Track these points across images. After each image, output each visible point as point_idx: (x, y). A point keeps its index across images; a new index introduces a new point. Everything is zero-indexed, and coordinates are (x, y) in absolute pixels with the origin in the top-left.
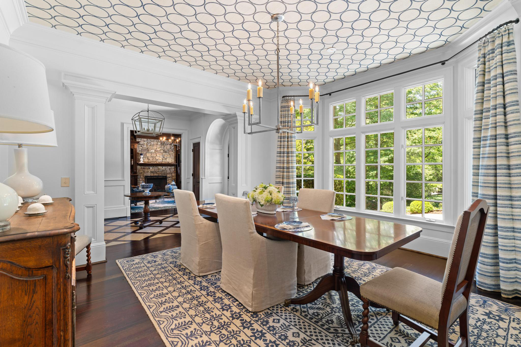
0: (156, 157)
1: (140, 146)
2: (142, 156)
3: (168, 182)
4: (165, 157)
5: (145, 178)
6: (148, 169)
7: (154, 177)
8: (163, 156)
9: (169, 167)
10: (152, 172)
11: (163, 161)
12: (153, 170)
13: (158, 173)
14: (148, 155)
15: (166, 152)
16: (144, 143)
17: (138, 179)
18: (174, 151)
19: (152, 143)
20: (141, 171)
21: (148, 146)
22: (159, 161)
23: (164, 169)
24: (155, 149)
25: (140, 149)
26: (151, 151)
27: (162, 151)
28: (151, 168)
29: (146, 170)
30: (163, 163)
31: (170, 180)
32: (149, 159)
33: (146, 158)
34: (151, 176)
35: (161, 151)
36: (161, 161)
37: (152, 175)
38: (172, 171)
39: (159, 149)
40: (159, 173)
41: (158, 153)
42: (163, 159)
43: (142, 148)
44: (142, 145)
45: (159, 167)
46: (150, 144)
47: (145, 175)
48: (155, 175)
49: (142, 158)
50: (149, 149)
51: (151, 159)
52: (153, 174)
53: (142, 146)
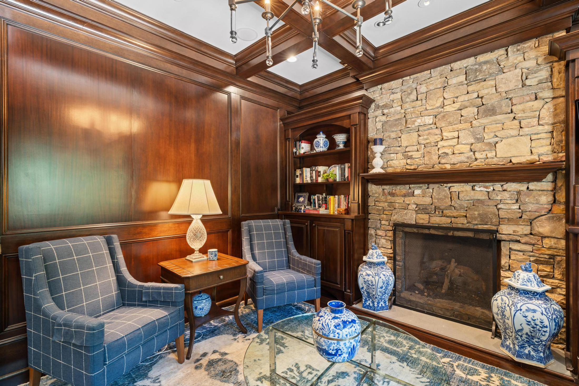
0: (441, 144)
1: (379, 112)
2: (378, 149)
3: (504, 261)
4: (489, 138)
5: (394, 231)
6: (405, 196)
7: (433, 232)
8: (474, 135)
9: (513, 187)
10: (421, 209)
11: (478, 155)
12: (428, 200)
13: (447, 212)
14: (406, 140)
15: (492, 111)
16: (392, 97)
17: (372, 232)
18: (548, 94)
19: (423, 89)
20: (382, 204)
21: (406, 106)
22: (455, 159)
23: (485, 197)
24: (435, 112)
25: (379, 126)
26: (419, 121)
27: (471, 112)
28: (417, 192)
29: (399, 200)
30: (475, 165)
31: (520, 256)
32: (411, 157)
33: (400, 156)
34: (416, 226)
35: (464, 112)
36: (462, 158)
37: (423, 219)
38: (531, 207)
39: (457, 105)
40: (455, 214)
41: (450, 124)
42: (478, 146)
43: (384, 118)
44: (385, 106)
45: (456, 187)
46: (413, 97)
47: (397, 218)
48: (437, 220)
49: (378, 155)
50: (408, 116)
51: (416, 155)
52: (426, 217)
53: (386, 111)
